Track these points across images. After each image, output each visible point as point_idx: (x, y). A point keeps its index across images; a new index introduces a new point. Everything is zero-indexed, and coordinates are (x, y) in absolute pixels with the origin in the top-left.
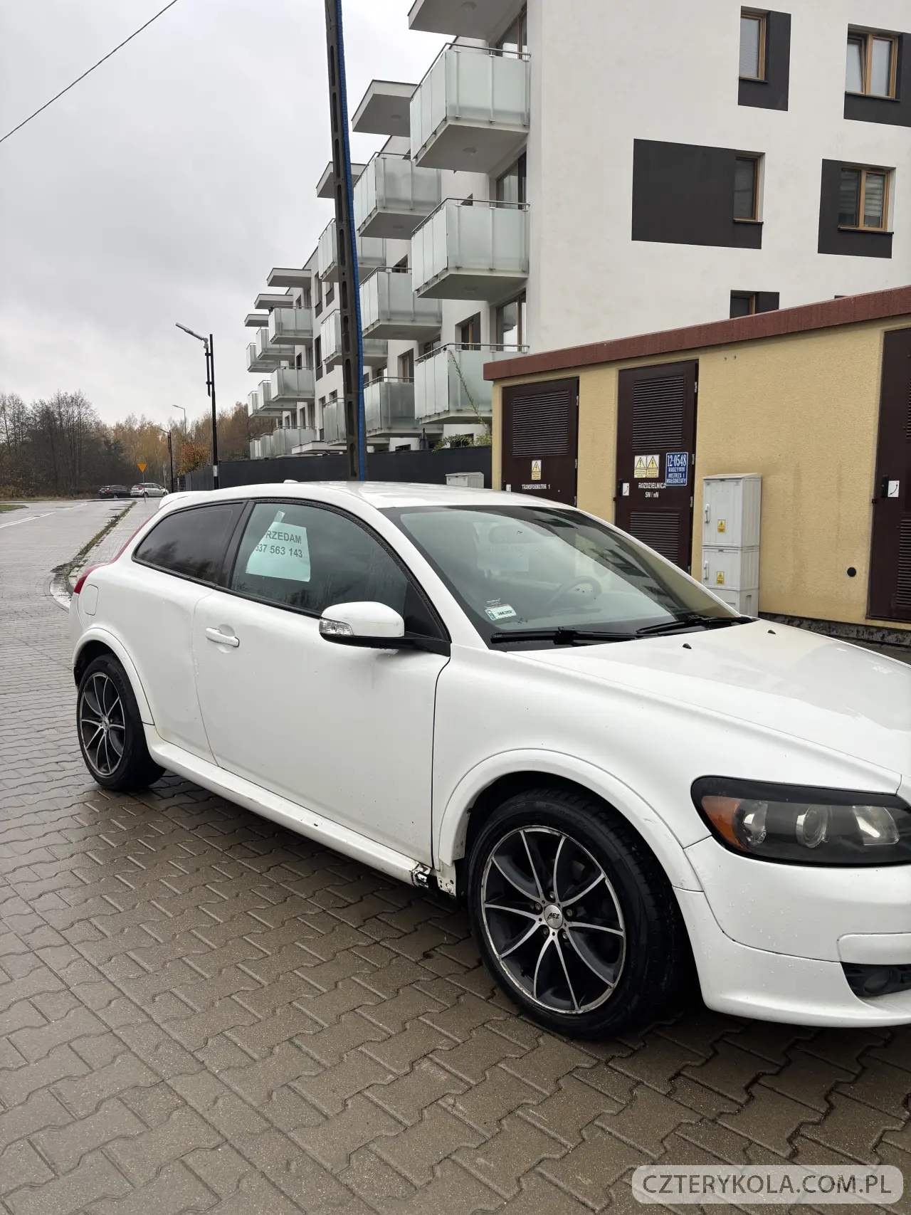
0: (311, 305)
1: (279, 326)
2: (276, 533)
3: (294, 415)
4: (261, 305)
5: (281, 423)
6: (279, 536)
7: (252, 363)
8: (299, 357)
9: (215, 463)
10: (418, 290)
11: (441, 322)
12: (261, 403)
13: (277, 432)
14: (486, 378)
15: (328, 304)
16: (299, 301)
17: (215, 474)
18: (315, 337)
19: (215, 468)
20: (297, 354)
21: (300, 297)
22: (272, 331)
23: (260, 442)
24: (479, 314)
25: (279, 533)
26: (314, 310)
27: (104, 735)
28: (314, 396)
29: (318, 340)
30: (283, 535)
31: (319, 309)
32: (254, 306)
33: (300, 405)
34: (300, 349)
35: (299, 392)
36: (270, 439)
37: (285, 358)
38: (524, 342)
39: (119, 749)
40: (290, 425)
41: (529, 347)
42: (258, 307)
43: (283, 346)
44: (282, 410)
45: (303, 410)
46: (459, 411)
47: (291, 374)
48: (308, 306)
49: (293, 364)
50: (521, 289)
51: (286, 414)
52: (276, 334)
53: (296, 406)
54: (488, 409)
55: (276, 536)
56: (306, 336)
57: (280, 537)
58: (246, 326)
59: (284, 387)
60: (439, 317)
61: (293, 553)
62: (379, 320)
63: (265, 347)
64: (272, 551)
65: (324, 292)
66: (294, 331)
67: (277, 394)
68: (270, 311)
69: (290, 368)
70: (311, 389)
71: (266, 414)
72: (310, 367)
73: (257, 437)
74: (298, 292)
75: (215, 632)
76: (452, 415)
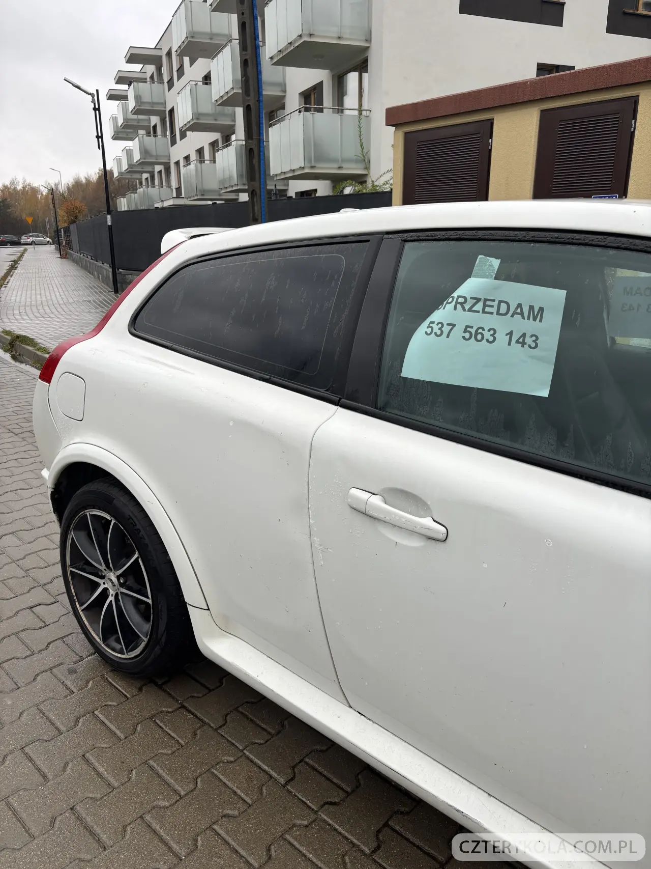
0: (163, 80)
1: (138, 98)
2: (478, 300)
3: (153, 177)
4: (120, 80)
5: (141, 183)
6: (485, 306)
7: (115, 132)
8: (155, 127)
9: (109, 212)
10: (271, 58)
11: (285, 91)
12: (125, 167)
13: (140, 190)
14: (388, 123)
15: (179, 79)
16: (152, 77)
17: (109, 223)
18: (168, 109)
19: (109, 217)
20: (152, 124)
21: (153, 74)
22: (131, 104)
23: (125, 199)
24: (321, 83)
25: (486, 300)
26: (166, 85)
27: (111, 598)
28: (170, 160)
29: (172, 111)
30: (495, 304)
31: (171, 84)
32: (114, 82)
33: (158, 168)
34: (155, 120)
35: (157, 157)
36: (134, 197)
37: (142, 128)
38: (365, 106)
39: (142, 628)
40: (150, 184)
41: (370, 111)
42: (117, 83)
43: (141, 117)
44: (142, 172)
45: (160, 172)
46: (312, 167)
47: (150, 141)
48: (161, 81)
49: (150, 133)
50: (362, 57)
51: (145, 176)
52: (136, 106)
53: (154, 169)
54: (336, 166)
55: (479, 307)
56: (161, 108)
57: (487, 309)
58: (108, 100)
59: (145, 152)
60: (283, 87)
61: (513, 341)
62: (233, 88)
63: (126, 117)
64: (467, 335)
65: (175, 69)
66: (149, 103)
67: (139, 158)
68: (129, 85)
69: (147, 136)
70: (167, 154)
71: (128, 176)
72: (165, 135)
73: (124, 196)
74: (151, 69)
75: (376, 501)
76: (307, 171)
